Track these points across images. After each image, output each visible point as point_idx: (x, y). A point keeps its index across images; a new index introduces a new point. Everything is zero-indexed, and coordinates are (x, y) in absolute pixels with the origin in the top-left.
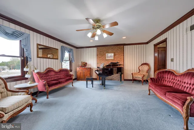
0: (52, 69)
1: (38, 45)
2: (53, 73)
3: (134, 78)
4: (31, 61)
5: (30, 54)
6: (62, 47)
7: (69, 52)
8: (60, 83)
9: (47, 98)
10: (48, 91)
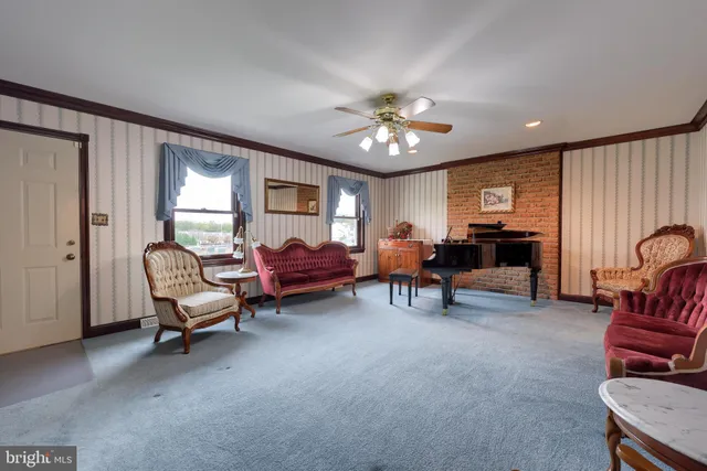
0: (301, 241)
1: (267, 180)
2: (301, 253)
3: (599, 292)
4: (251, 221)
5: (249, 205)
6: (331, 178)
7: (352, 191)
8: (312, 280)
9: (278, 313)
10: (280, 297)
